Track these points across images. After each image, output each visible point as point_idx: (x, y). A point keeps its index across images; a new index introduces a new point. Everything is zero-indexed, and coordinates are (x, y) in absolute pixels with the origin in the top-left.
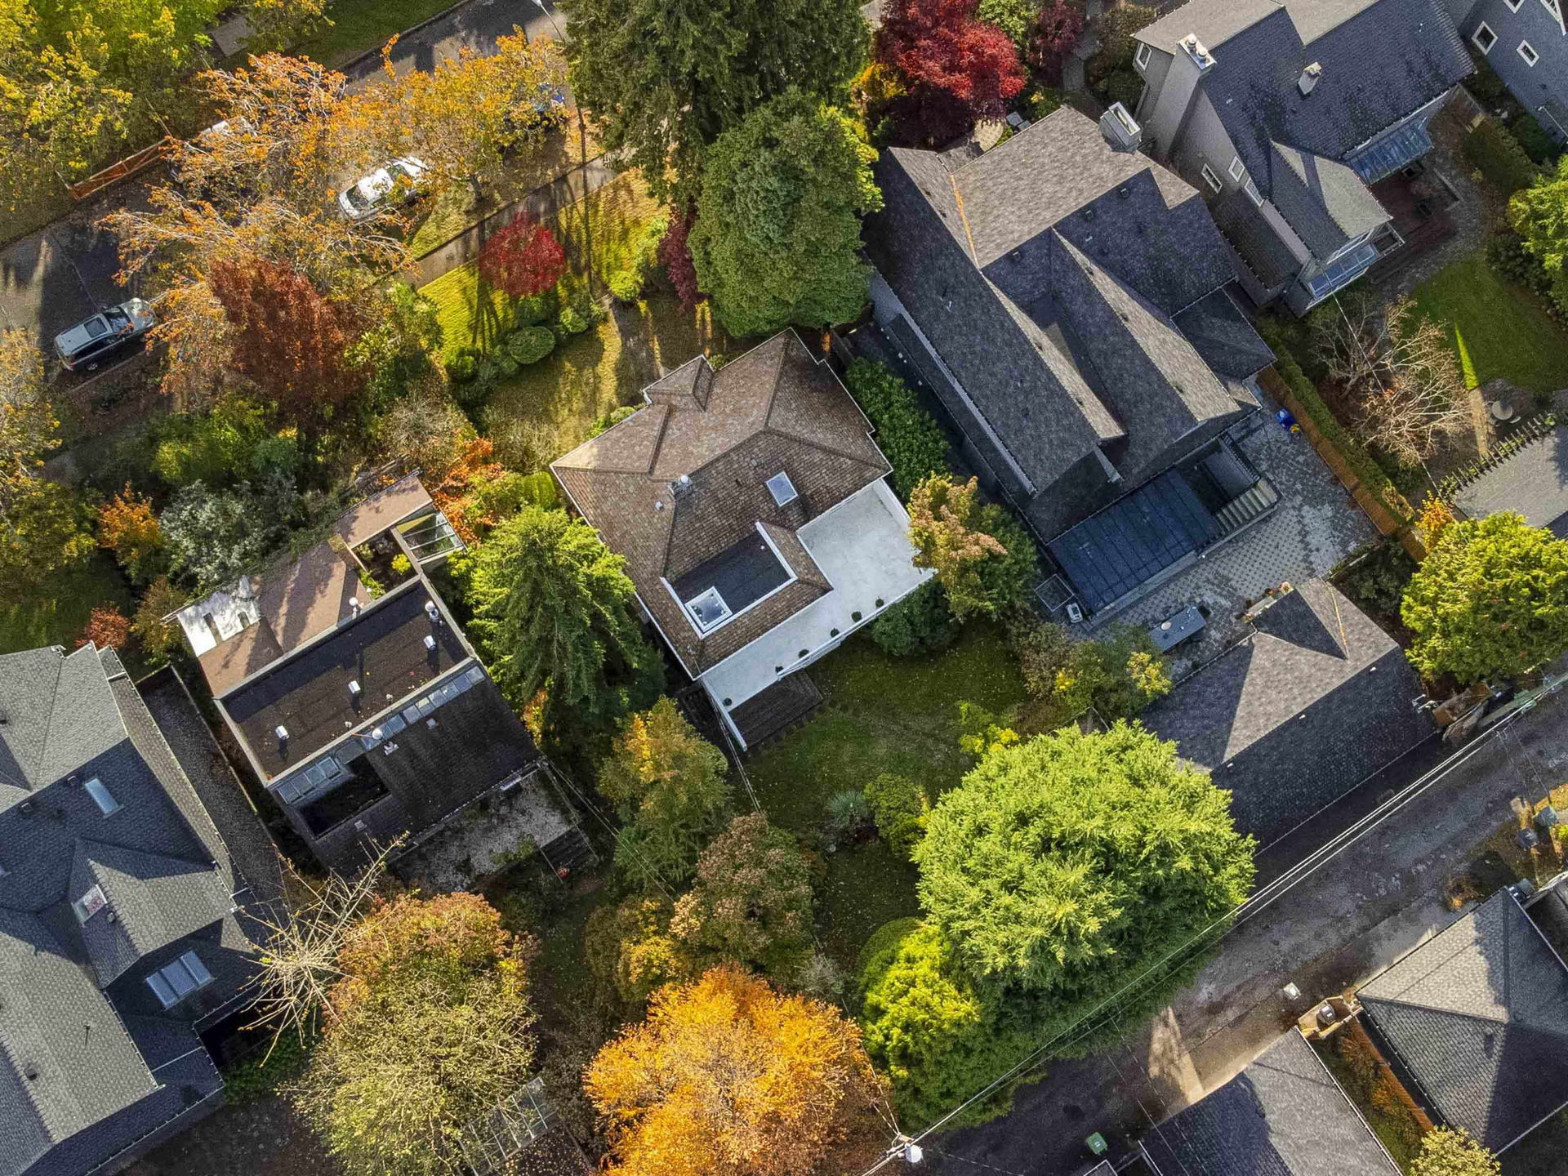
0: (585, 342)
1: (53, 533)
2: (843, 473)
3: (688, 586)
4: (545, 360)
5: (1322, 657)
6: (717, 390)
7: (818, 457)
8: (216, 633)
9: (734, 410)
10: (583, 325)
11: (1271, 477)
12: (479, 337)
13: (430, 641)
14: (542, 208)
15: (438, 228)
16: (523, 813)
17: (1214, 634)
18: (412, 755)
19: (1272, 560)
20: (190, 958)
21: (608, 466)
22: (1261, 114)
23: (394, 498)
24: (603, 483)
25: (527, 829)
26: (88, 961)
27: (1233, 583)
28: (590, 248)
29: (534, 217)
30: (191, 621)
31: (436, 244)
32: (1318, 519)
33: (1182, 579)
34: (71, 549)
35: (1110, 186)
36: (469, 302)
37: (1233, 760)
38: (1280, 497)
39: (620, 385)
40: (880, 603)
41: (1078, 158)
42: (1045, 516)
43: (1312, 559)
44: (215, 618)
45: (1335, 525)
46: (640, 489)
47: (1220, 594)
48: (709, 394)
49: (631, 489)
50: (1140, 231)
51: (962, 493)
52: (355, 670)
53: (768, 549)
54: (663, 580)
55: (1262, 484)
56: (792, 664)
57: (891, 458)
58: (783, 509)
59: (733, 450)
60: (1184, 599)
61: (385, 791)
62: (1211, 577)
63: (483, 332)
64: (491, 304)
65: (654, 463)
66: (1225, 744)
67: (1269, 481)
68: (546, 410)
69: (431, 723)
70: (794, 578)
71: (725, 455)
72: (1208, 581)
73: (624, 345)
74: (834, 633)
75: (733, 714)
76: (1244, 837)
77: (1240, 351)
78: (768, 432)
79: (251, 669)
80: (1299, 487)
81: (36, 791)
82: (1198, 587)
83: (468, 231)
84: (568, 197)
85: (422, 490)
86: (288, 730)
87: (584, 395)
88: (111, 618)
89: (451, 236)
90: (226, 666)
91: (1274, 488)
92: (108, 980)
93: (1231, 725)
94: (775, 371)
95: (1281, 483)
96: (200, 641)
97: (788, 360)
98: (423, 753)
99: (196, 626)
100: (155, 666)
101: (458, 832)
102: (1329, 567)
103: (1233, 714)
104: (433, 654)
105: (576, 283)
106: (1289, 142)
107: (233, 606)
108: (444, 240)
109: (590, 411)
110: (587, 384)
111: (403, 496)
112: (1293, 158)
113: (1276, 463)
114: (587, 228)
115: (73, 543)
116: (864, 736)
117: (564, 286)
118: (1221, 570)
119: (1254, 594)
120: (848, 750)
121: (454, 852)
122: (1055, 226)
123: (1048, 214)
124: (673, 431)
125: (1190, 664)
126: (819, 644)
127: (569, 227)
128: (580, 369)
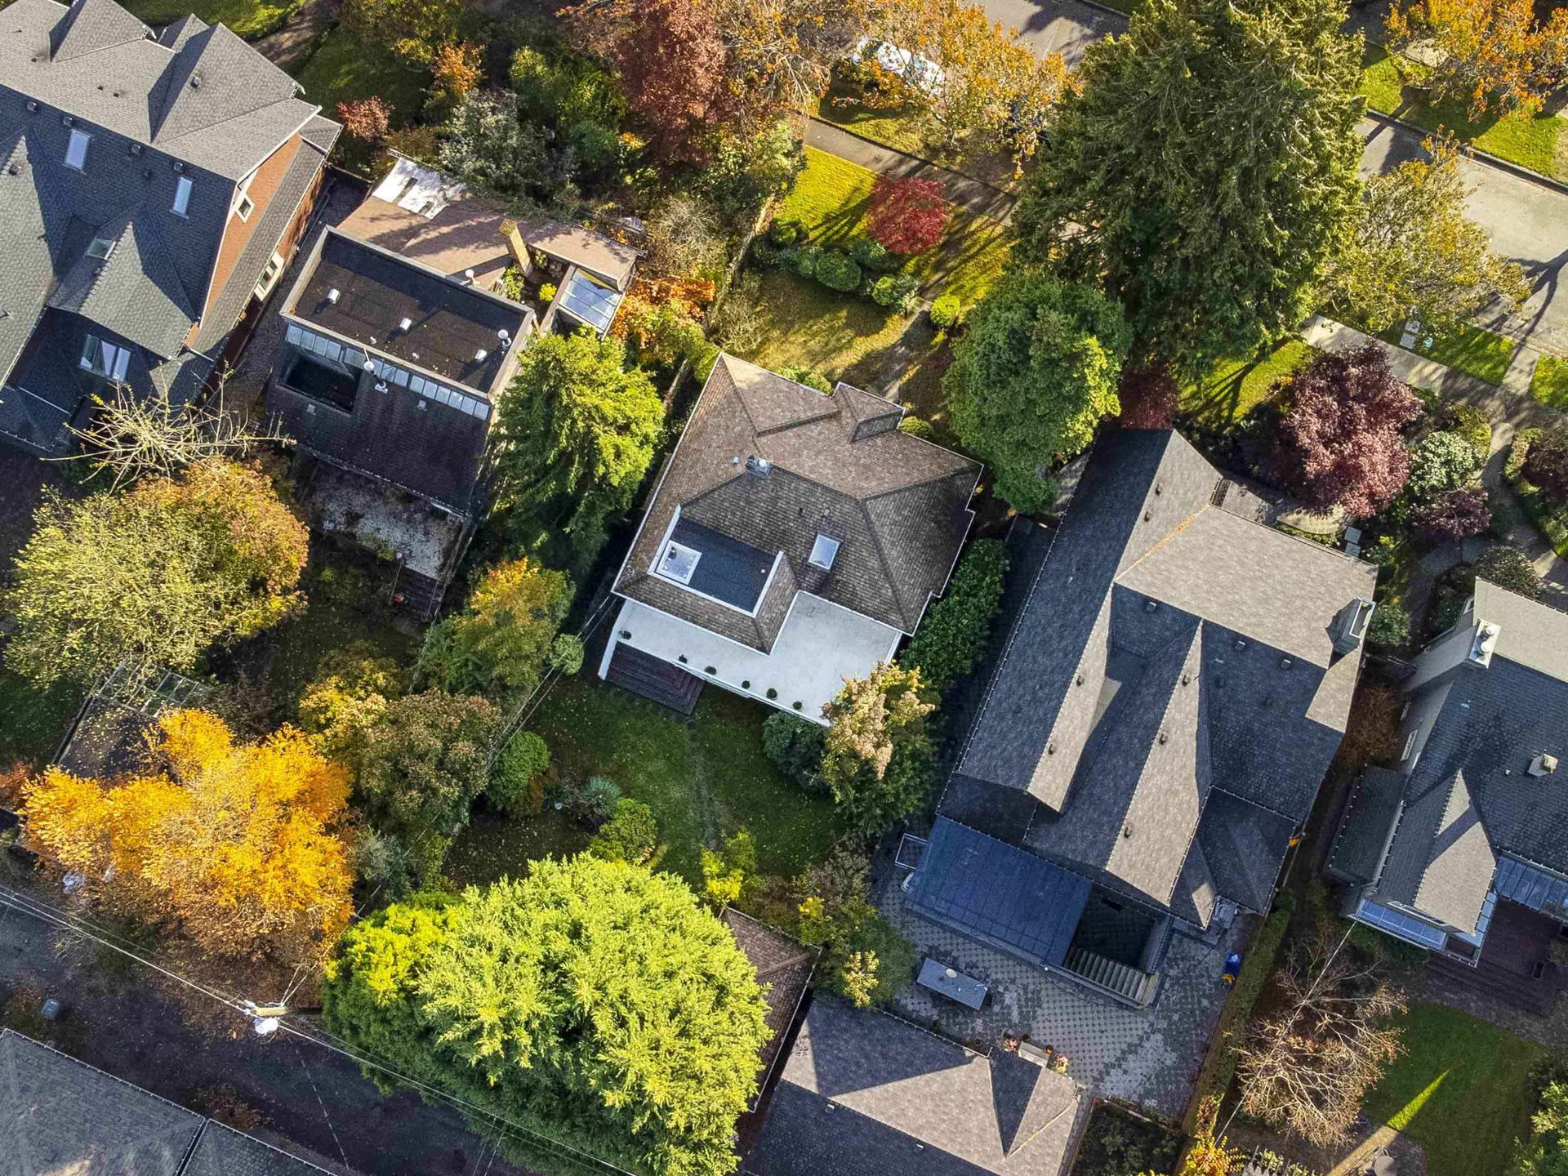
0: (876, 313)
1: (410, 23)
2: (877, 593)
3: (687, 532)
4: (833, 292)
5: (995, 1131)
6: (879, 441)
7: (874, 563)
8: (402, 196)
9: (864, 466)
10: (885, 301)
11: (1167, 986)
12: (823, 228)
13: (481, 355)
14: (975, 200)
15: (897, 132)
16: (426, 533)
17: (979, 1024)
18: (389, 409)
19: (1086, 1035)
20: (124, 355)
21: (747, 399)
22: (1478, 745)
23: (606, 251)
24: (730, 403)
25: (415, 545)
26: (61, 280)
27: (1039, 1012)
28: (965, 261)
29: (962, 199)
30: (403, 170)
31: (881, 140)
32: (1156, 1054)
33: (1011, 963)
34: (406, 45)
35: (1283, 647)
36: (848, 201)
37: (839, 1108)
38: (1153, 1005)
39: (855, 367)
40: (798, 706)
41: (1298, 603)
42: (960, 795)
43: (1113, 1072)
44: (416, 188)
45: (1161, 1075)
46: (741, 435)
47: (1020, 1007)
48: (870, 436)
49: (738, 429)
50: (1265, 704)
51: (914, 706)
52: (423, 315)
53: (766, 576)
54: (678, 509)
55: (1155, 980)
56: (696, 668)
57: (922, 627)
58: (809, 566)
59: (824, 487)
60: (994, 977)
61: (349, 409)
62: (1031, 987)
63: (829, 229)
64: (859, 220)
65: (770, 432)
66: (850, 1089)
67: (1161, 986)
68: (792, 323)
69: (422, 404)
70: (754, 615)
71: (814, 484)
72: (1025, 987)
73: (894, 346)
74: (746, 685)
75: (620, 647)
76: (735, 1152)
77: (1243, 875)
78: (861, 506)
79: (377, 240)
80: (1176, 1017)
81: (153, 146)
82: (1013, 981)
83: (911, 156)
84: (1001, 214)
85: (627, 267)
86: (340, 299)
87: (827, 344)
88: (380, 114)
89: (897, 146)
90: (373, 220)
91: (1158, 995)
92: (53, 304)
93: (873, 1085)
94: (928, 476)
95: (1167, 998)
96: (389, 189)
97: (947, 482)
98: (397, 416)
99: (401, 177)
100: (363, 173)
101: (379, 493)
102: (1116, 1092)
103: (886, 1081)
104: (475, 365)
105: (926, 273)
106: (1473, 787)
107: (435, 192)
108: (889, 144)
109: (814, 357)
110: (839, 340)
111: (611, 256)
112: (1459, 800)
113: (1183, 982)
114: (983, 247)
115: (412, 43)
116: (679, 770)
117: (917, 265)
118: (1043, 993)
119: (1042, 1038)
120: (658, 765)
121: (359, 502)
122: (1205, 622)
123: (1214, 608)
124: (815, 430)
125: (935, 1018)
126: (728, 679)
127: (973, 233)
128: (847, 325)
